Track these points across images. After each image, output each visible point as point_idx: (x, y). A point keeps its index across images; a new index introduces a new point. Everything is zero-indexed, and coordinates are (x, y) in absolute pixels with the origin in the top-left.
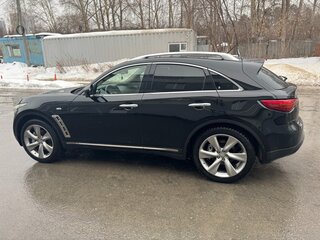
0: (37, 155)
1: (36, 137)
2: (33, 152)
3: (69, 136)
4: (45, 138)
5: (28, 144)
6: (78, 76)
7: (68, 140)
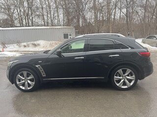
0: (23, 88)
1: (24, 78)
2: (21, 87)
3: (45, 76)
4: (29, 78)
5: (18, 83)
6: (14, 49)
7: (44, 78)
